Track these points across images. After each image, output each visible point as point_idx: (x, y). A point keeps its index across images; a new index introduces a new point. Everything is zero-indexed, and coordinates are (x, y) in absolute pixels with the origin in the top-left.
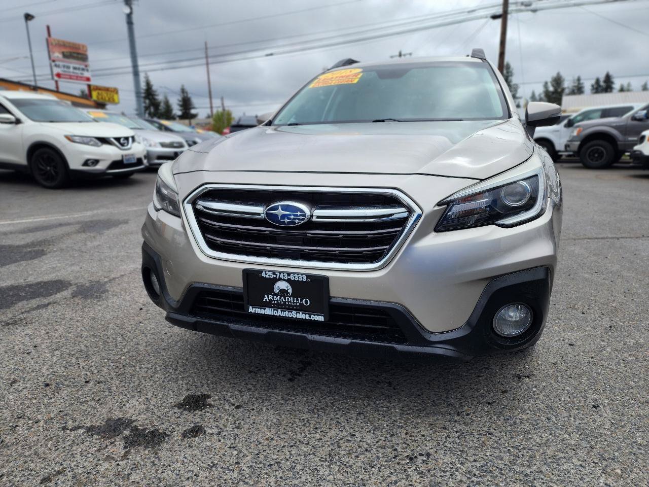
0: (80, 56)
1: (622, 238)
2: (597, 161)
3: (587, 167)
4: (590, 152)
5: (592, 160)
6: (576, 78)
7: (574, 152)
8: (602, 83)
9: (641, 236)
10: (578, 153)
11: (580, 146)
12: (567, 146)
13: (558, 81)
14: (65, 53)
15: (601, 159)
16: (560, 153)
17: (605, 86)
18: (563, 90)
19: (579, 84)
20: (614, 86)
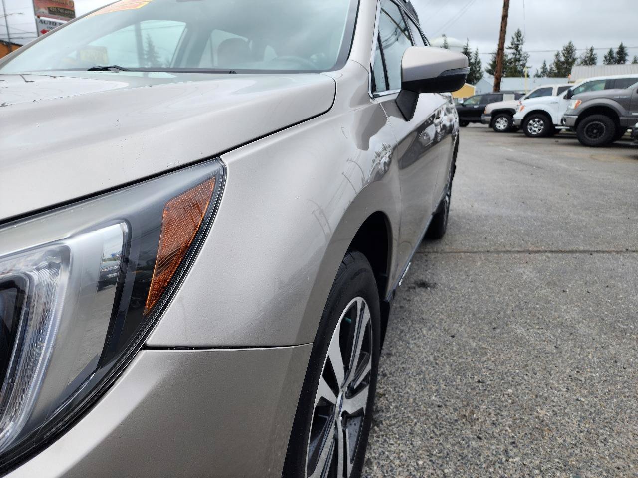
0: (66, 12)
1: (597, 252)
2: (595, 137)
3: (584, 144)
4: (588, 128)
5: (590, 136)
6: (589, 48)
7: (570, 127)
8: (615, 55)
9: (624, 250)
10: (574, 128)
11: (578, 121)
12: (563, 120)
13: (569, 51)
14: (51, 9)
15: (600, 136)
16: (557, 128)
17: (618, 57)
18: (574, 60)
19: (591, 55)
20: (627, 58)
